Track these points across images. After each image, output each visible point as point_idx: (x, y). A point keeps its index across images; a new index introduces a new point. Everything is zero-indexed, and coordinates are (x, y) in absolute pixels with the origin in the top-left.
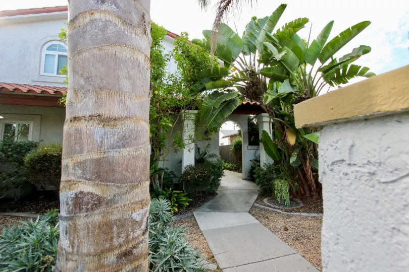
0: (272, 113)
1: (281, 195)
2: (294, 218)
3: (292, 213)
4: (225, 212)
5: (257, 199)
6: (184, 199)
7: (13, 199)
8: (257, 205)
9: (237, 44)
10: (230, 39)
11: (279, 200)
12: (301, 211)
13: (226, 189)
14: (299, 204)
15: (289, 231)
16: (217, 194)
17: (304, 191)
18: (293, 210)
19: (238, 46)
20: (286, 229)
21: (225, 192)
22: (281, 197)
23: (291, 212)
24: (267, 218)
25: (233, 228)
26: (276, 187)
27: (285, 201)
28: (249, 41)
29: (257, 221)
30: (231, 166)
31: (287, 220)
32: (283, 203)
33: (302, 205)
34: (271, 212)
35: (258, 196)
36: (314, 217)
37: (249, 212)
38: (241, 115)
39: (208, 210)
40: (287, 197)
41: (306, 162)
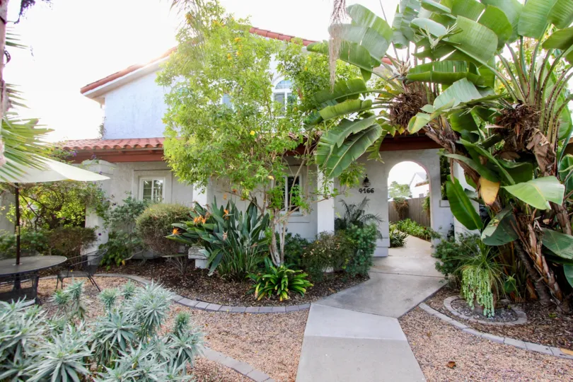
0: (450, 144)
1: (475, 296)
2: (486, 345)
3: (486, 335)
4: (360, 311)
5: (434, 295)
6: (301, 282)
7: (141, 260)
8: (424, 307)
9: (381, 33)
10: (368, 30)
11: (471, 304)
12: (509, 333)
13: (389, 271)
14: (517, 317)
15: (456, 370)
16: (369, 278)
17: (536, 293)
18: (494, 329)
19: (384, 36)
20: (452, 365)
21: (384, 276)
22: (475, 298)
23: (487, 331)
24: (429, 335)
25: (354, 342)
26: (464, 279)
27: (483, 307)
28: (403, 24)
29: (404, 338)
30: (424, 232)
31: (468, 347)
32: (478, 311)
33: (522, 321)
34: (443, 325)
35: (439, 291)
36: (534, 353)
37: (400, 319)
38: (426, 150)
39: (336, 303)
40: (488, 301)
41: (528, 239)
